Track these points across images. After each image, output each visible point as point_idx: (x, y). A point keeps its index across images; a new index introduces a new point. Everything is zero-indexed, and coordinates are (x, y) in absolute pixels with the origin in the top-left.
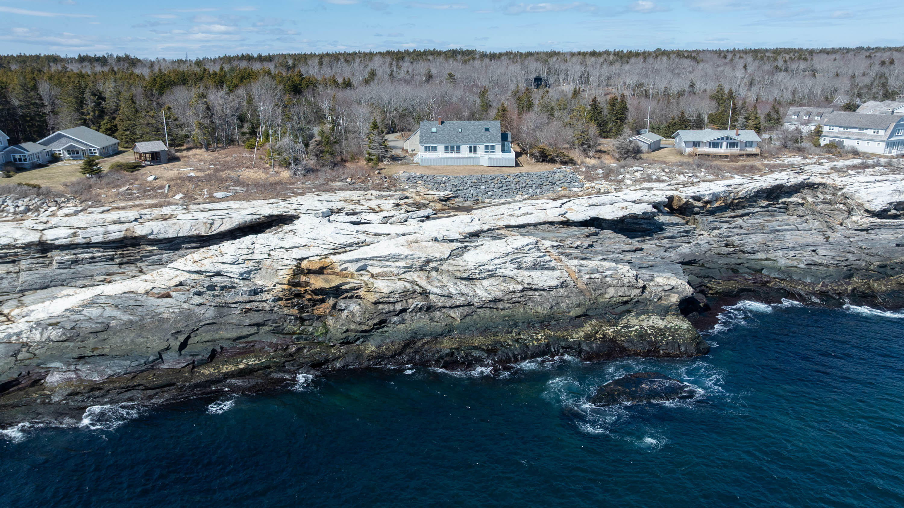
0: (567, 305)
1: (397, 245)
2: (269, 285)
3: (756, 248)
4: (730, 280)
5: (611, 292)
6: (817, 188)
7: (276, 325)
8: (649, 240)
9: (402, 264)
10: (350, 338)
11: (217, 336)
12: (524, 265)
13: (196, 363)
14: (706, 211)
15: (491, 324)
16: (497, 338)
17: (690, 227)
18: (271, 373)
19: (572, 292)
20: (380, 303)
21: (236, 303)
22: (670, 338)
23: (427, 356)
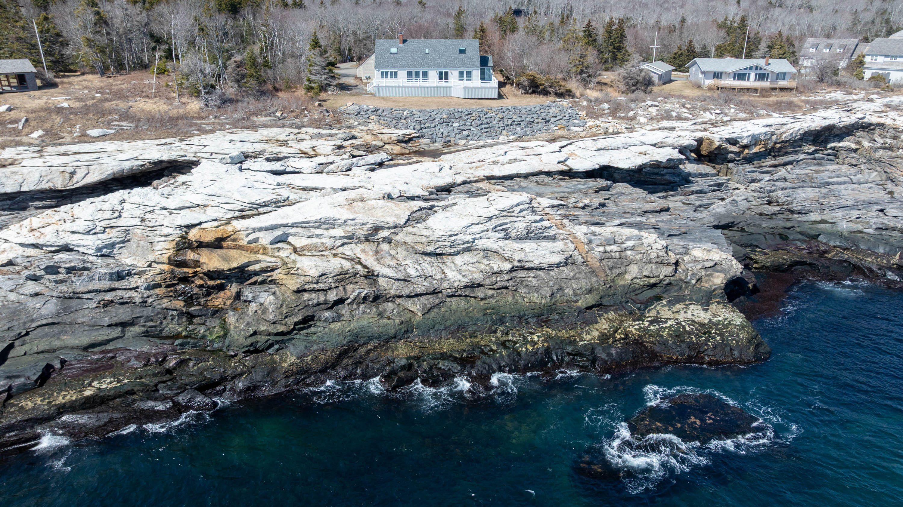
0: (574, 290)
1: (333, 206)
2: (142, 265)
3: (808, 207)
4: (779, 249)
5: (633, 271)
6: (874, 129)
7: (151, 324)
8: (673, 195)
9: (339, 232)
10: (259, 344)
11: (57, 344)
12: (513, 234)
13: (14, 390)
14: (744, 158)
15: (467, 320)
16: (475, 340)
17: (723, 179)
18: (134, 401)
19: (580, 272)
20: (305, 290)
21: (90, 292)
22: (718, 338)
23: (373, 369)
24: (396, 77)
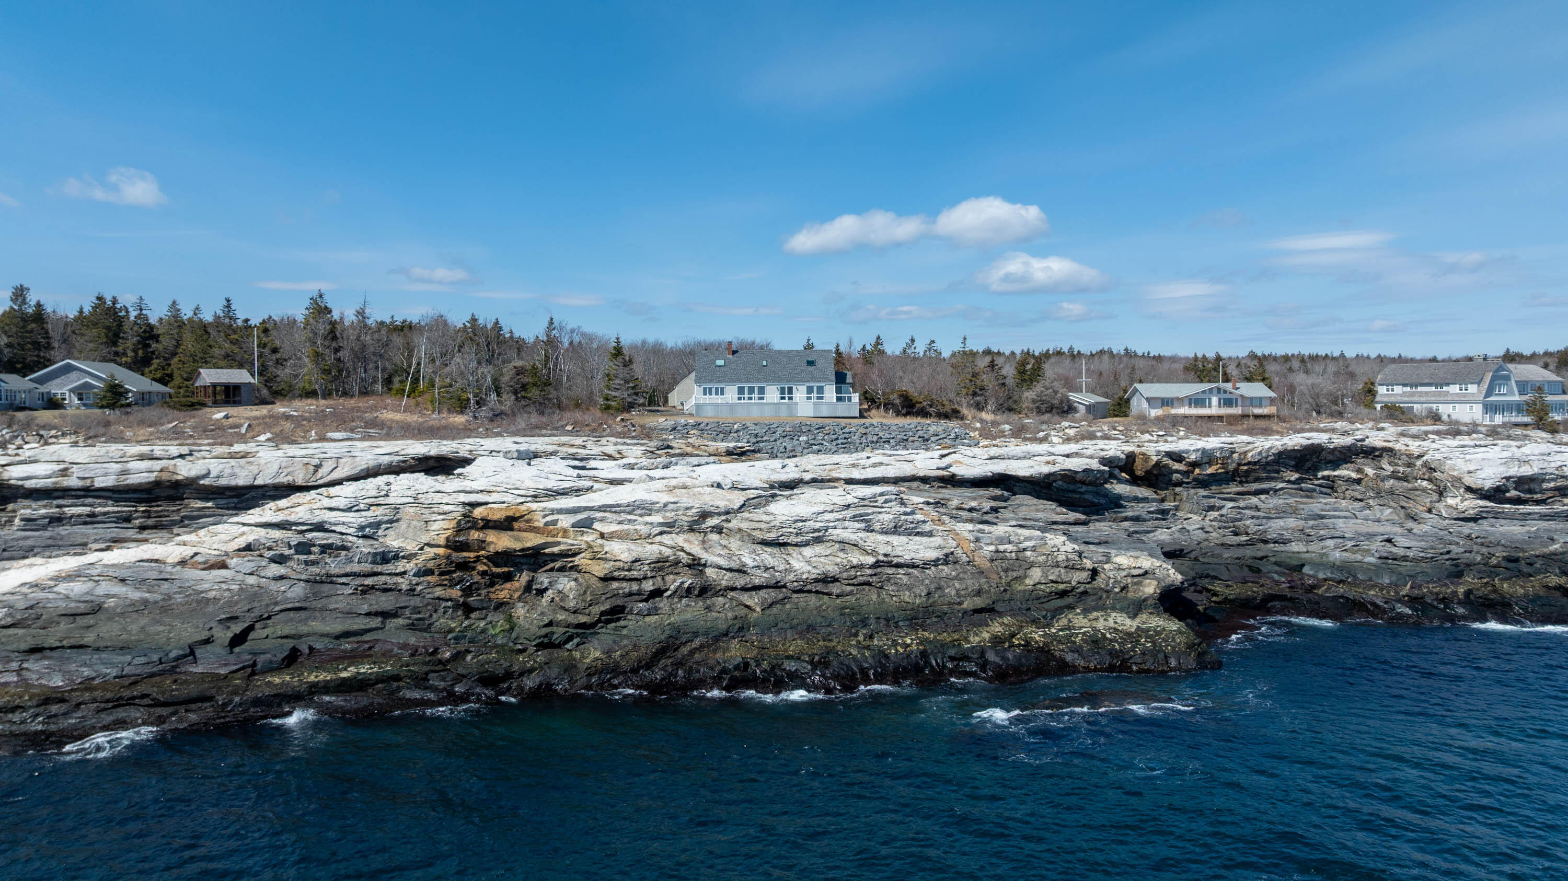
0: (958, 591)
1: (649, 491)
2: (412, 547)
3: (1287, 535)
4: (1246, 582)
5: (1036, 574)
6: (1380, 456)
7: (418, 616)
8: (1097, 520)
9: (657, 518)
10: (555, 637)
11: (303, 629)
12: (877, 527)
13: (259, 666)
14: (1195, 480)
15: (819, 619)
16: (831, 644)
17: (1167, 505)
18: (399, 689)
19: (965, 572)
20: (614, 579)
21: (346, 575)
22: (1149, 645)
23: (698, 671)
24: (722, 394)
